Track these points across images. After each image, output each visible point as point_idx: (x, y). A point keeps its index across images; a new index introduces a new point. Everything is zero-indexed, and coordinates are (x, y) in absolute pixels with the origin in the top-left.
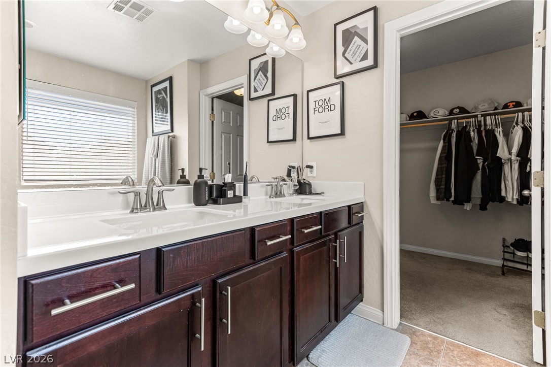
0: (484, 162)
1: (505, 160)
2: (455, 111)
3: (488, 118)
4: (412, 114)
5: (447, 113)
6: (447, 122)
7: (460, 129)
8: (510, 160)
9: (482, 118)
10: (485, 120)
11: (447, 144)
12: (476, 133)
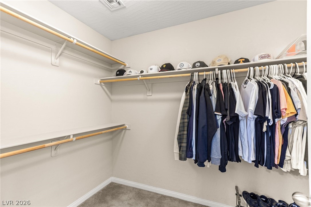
0: (223, 119)
1: (242, 117)
2: (196, 64)
3: (224, 71)
4: (162, 66)
5: (191, 66)
6: (190, 74)
7: (200, 82)
8: (247, 117)
9: (219, 71)
10: (221, 73)
11: (189, 97)
12: (215, 86)
